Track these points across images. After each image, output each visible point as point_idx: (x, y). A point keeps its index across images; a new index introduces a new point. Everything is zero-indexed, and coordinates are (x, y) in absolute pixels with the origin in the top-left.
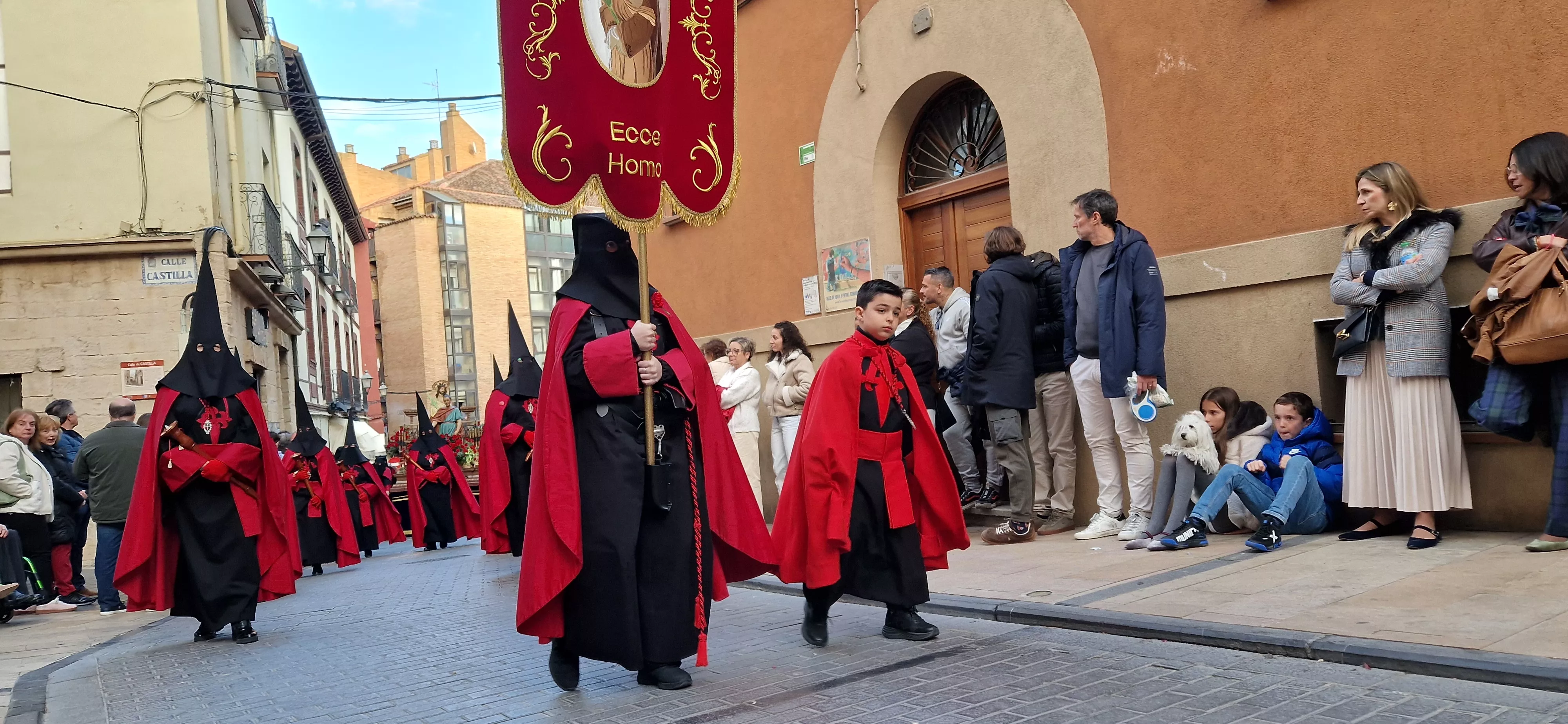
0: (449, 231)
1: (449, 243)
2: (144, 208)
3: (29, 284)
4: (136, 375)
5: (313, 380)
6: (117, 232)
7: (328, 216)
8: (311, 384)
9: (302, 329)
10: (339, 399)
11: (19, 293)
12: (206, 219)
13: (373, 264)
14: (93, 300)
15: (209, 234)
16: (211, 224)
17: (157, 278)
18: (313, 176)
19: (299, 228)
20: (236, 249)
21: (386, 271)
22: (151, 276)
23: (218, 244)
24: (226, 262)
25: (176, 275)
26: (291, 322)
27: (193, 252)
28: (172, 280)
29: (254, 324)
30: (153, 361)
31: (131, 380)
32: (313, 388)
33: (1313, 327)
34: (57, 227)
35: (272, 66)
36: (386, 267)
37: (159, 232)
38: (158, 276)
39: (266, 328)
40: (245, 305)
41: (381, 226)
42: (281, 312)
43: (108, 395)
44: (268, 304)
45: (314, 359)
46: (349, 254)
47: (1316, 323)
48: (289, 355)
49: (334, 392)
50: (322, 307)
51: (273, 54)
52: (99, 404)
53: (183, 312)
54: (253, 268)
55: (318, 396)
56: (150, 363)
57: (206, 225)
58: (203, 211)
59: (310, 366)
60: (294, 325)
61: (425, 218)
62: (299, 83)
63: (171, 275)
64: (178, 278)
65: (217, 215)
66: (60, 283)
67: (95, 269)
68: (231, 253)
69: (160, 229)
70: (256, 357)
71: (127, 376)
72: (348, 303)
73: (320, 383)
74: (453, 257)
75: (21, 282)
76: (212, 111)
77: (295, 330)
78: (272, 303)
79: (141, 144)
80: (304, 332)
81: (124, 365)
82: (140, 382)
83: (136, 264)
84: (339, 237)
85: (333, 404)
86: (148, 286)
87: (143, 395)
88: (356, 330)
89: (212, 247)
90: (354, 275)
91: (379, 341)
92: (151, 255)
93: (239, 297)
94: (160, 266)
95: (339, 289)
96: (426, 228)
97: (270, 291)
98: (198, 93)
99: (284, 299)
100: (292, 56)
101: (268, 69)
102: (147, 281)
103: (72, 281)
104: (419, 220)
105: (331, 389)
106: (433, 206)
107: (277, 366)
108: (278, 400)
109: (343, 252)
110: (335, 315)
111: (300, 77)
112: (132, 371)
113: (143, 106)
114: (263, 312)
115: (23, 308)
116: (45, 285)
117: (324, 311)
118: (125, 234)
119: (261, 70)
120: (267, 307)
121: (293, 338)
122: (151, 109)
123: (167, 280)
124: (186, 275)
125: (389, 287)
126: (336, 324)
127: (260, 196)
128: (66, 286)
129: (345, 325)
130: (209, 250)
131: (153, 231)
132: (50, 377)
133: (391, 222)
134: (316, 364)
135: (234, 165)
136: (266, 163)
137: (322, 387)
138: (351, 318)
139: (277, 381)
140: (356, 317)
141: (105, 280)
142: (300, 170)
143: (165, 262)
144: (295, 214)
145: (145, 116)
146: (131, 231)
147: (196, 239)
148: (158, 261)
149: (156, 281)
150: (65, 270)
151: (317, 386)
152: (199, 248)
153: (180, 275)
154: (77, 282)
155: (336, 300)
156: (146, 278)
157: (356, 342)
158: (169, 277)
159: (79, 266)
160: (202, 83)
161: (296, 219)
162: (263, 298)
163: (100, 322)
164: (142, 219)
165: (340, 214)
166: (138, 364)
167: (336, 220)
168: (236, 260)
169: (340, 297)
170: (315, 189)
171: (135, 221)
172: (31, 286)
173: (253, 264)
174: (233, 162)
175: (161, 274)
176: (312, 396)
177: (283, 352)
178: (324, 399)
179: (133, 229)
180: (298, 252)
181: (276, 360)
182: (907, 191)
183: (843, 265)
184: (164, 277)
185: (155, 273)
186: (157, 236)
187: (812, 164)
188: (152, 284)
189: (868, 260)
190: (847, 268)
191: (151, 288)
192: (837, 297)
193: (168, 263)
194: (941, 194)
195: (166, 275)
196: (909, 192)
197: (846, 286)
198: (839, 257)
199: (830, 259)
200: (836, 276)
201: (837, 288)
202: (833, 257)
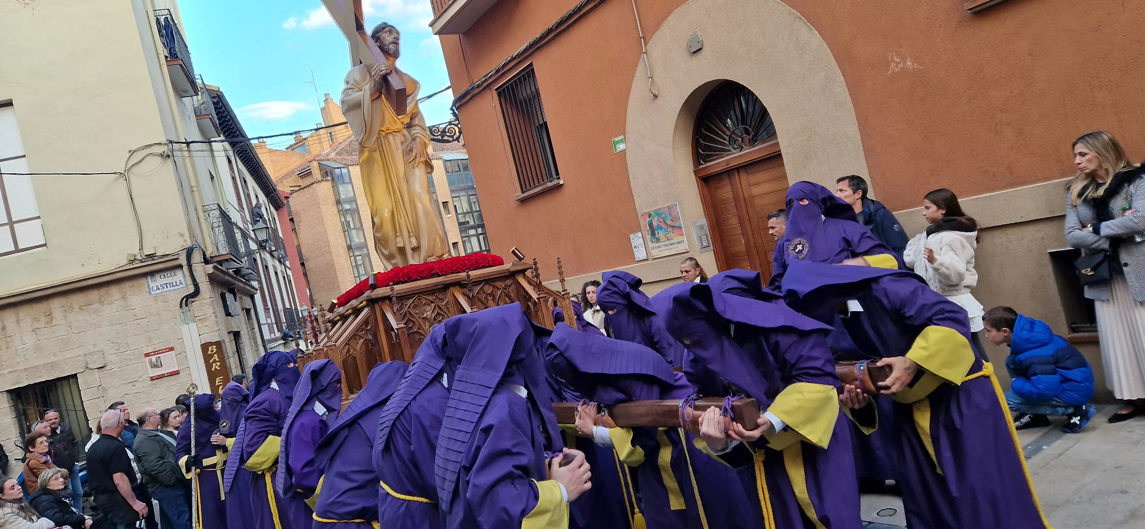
0: (341, 188)
1: (342, 196)
2: (141, 241)
3: (71, 309)
4: (157, 361)
5: (269, 322)
6: (125, 262)
7: (257, 197)
8: (269, 324)
9: (257, 290)
10: (288, 327)
11: (65, 316)
12: (185, 241)
13: (292, 220)
14: (117, 313)
15: (189, 252)
16: (189, 244)
17: (159, 289)
18: (242, 173)
19: (241, 215)
20: (208, 255)
21: (302, 224)
22: (155, 289)
23: (197, 257)
24: (204, 269)
25: (171, 284)
26: (250, 288)
27: (180, 267)
28: (169, 289)
29: (228, 303)
30: (166, 349)
31: (154, 365)
32: (270, 326)
33: (1048, 256)
34: (83, 265)
35: (206, 109)
36: (301, 221)
37: (155, 256)
38: (160, 287)
39: (236, 301)
40: (220, 291)
41: (293, 192)
42: (242, 285)
43: (140, 378)
44: (234, 284)
45: (268, 306)
46: (274, 219)
47: (1051, 254)
48: (252, 312)
49: (284, 323)
50: (266, 266)
51: (204, 102)
52: (135, 385)
53: (181, 310)
54: (221, 265)
55: (274, 331)
56: (164, 351)
57: (186, 245)
58: (182, 235)
59: (265, 312)
60: (252, 290)
61: (323, 182)
62: (224, 112)
63: (168, 285)
64: (173, 286)
65: (192, 236)
66: (92, 304)
67: (115, 291)
68: (206, 261)
69: (155, 254)
70: (234, 326)
71: (151, 362)
72: (281, 256)
73: (274, 321)
74: (347, 206)
75: (65, 308)
76: (175, 161)
77: (253, 292)
78: (237, 282)
79: (131, 196)
80: (258, 291)
81: (147, 355)
82: (160, 365)
83: (143, 281)
84: (267, 209)
85: (285, 333)
86: (154, 296)
87: (164, 374)
88: (289, 272)
89: (193, 260)
90: (281, 235)
91: (305, 275)
92: (152, 274)
93: (216, 288)
94: (159, 281)
95: (273, 248)
96: (325, 189)
97: (235, 276)
98: (164, 152)
99: (243, 276)
100: (216, 95)
101: (203, 113)
102: (153, 293)
103: (101, 302)
104: (319, 183)
105: (281, 322)
106: (326, 172)
107: (246, 324)
108: (252, 349)
109: (271, 220)
110: (274, 267)
111: (223, 108)
112: (154, 358)
113: (127, 168)
114: (232, 291)
115: (70, 326)
116: (82, 308)
117: (267, 267)
118: (131, 262)
119: (198, 114)
120: (233, 286)
121: (252, 297)
122: (134, 170)
123: (166, 289)
124: (178, 283)
125: (306, 236)
126: (276, 273)
127: (217, 213)
128: (97, 305)
129: (282, 271)
131: (151, 256)
132: (97, 373)
133: (298, 188)
134: (269, 309)
135: (196, 194)
136: (212, 178)
137: (276, 323)
138: (284, 265)
139: (249, 335)
140: (288, 263)
141: (123, 297)
142: (233, 172)
143: (162, 277)
144: (237, 206)
145: (131, 176)
146: (135, 259)
147: (181, 257)
148: (157, 277)
149: (158, 291)
150: (94, 295)
151: (272, 324)
152: (184, 262)
153: (174, 284)
154: (104, 302)
155: (272, 256)
156: (152, 291)
157: (290, 281)
158: (167, 287)
159: (103, 291)
160: (166, 144)
161: (238, 209)
162: (230, 282)
163: (126, 327)
164: (141, 248)
165: (264, 193)
166: (157, 353)
167: (262, 198)
168: (211, 266)
169: (275, 254)
170: (245, 182)
171: (136, 251)
172: (72, 310)
173: (220, 263)
174: (195, 192)
175: (161, 285)
176: (271, 333)
177: (248, 311)
178: (279, 331)
179: (136, 258)
180: (245, 235)
181: (245, 321)
182: (700, 164)
183: (660, 224)
184: (163, 287)
185: (157, 286)
186: (154, 260)
187: (624, 152)
188: (156, 294)
189: (679, 219)
190: (664, 226)
191: (156, 297)
192: (659, 247)
193: (165, 277)
194: (727, 165)
195: (165, 286)
196: (702, 164)
197: (666, 239)
198: (656, 218)
199: (649, 219)
200: (656, 232)
201: (658, 240)
202: (651, 218)
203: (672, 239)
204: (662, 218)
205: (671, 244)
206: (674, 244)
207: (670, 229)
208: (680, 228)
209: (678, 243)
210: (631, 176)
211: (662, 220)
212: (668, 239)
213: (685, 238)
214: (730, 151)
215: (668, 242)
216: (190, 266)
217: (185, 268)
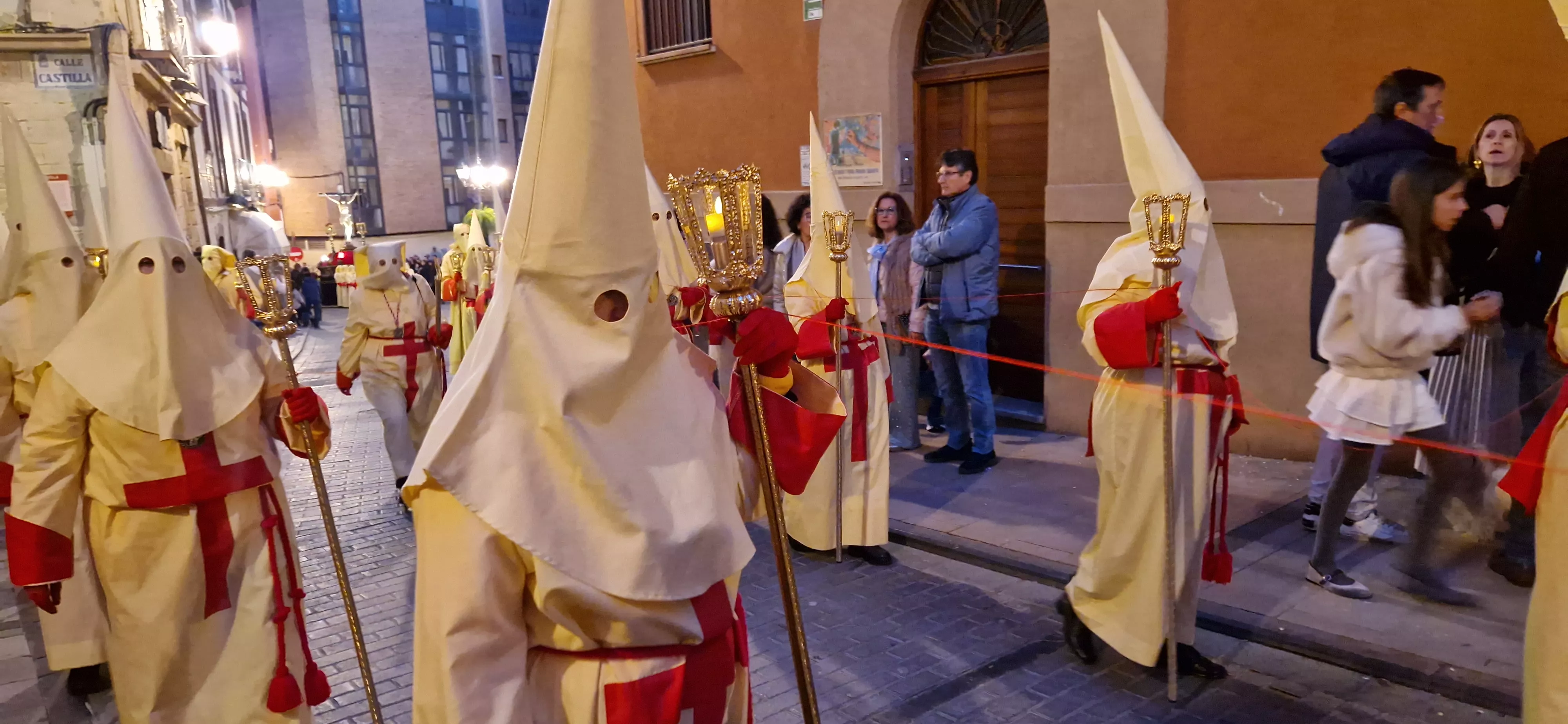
9: (199, 121)
12: (102, 13)
15: (106, 32)
16: (109, 19)
17: (50, 80)
20: (135, 47)
22: (44, 78)
23: (117, 43)
25: (72, 78)
26: (190, 116)
27: (90, 53)
28: (68, 83)
29: (158, 126)
30: (55, 175)
37: (50, 28)
38: (53, 78)
39: (168, 127)
42: (181, 108)
44: (168, 102)
48: (188, 153)
53: (84, 120)
57: (101, 21)
58: (97, 4)
60: (192, 118)
63: (67, 78)
64: (75, 81)
68: (132, 55)
69: (51, 23)
77: (191, 121)
78: (172, 99)
80: (200, 123)
83: (25, 63)
86: (41, 89)
89: (113, 47)
93: (143, 98)
94: (53, 67)
97: (171, 88)
102: (40, 84)
107: (180, 165)
114: (164, 112)
118: (10, 28)
120: (169, 105)
121: (190, 130)
123: (62, 83)
124: (84, 78)
129: (235, 103)
130: (109, 51)
131: (41, 26)
143: (58, 63)
146: (16, 26)
147: (93, 38)
148: (50, 61)
149: (49, 84)
152: (97, 48)
153: (78, 78)
156: (38, 80)
157: (245, 119)
158: (65, 80)
162: (164, 97)
164: (25, 10)
175: (55, 76)
177: (184, 150)
181: (179, 162)
182: (924, 64)
183: (850, 139)
184: (59, 80)
185: (48, 75)
186: (46, 32)
187: (817, 22)
188: (46, 87)
189: (878, 137)
190: (854, 143)
191: (45, 91)
192: (841, 172)
193: (62, 63)
194: (964, 72)
195: (62, 78)
196: (927, 65)
197: (852, 162)
198: (845, 130)
199: (834, 129)
200: (841, 150)
201: (841, 162)
202: (838, 128)
203: (861, 164)
204: (854, 132)
205: (859, 171)
206: (862, 171)
207: (862, 149)
208: (877, 149)
209: (870, 171)
210: (821, 62)
211: (852, 134)
212: (856, 164)
213: (880, 166)
214: (972, 52)
215: (855, 168)
216: (106, 54)
217: (98, 58)
